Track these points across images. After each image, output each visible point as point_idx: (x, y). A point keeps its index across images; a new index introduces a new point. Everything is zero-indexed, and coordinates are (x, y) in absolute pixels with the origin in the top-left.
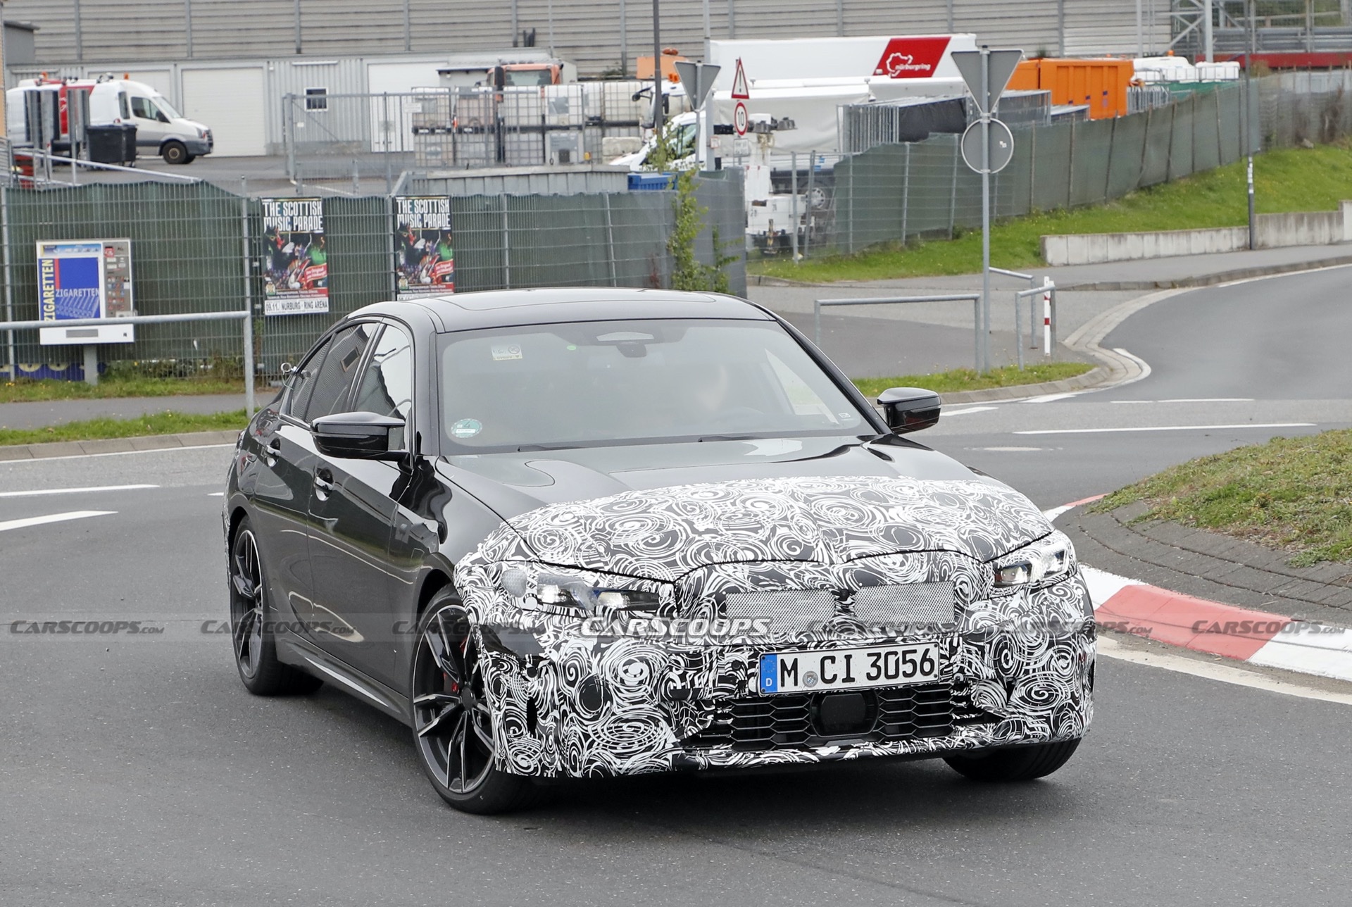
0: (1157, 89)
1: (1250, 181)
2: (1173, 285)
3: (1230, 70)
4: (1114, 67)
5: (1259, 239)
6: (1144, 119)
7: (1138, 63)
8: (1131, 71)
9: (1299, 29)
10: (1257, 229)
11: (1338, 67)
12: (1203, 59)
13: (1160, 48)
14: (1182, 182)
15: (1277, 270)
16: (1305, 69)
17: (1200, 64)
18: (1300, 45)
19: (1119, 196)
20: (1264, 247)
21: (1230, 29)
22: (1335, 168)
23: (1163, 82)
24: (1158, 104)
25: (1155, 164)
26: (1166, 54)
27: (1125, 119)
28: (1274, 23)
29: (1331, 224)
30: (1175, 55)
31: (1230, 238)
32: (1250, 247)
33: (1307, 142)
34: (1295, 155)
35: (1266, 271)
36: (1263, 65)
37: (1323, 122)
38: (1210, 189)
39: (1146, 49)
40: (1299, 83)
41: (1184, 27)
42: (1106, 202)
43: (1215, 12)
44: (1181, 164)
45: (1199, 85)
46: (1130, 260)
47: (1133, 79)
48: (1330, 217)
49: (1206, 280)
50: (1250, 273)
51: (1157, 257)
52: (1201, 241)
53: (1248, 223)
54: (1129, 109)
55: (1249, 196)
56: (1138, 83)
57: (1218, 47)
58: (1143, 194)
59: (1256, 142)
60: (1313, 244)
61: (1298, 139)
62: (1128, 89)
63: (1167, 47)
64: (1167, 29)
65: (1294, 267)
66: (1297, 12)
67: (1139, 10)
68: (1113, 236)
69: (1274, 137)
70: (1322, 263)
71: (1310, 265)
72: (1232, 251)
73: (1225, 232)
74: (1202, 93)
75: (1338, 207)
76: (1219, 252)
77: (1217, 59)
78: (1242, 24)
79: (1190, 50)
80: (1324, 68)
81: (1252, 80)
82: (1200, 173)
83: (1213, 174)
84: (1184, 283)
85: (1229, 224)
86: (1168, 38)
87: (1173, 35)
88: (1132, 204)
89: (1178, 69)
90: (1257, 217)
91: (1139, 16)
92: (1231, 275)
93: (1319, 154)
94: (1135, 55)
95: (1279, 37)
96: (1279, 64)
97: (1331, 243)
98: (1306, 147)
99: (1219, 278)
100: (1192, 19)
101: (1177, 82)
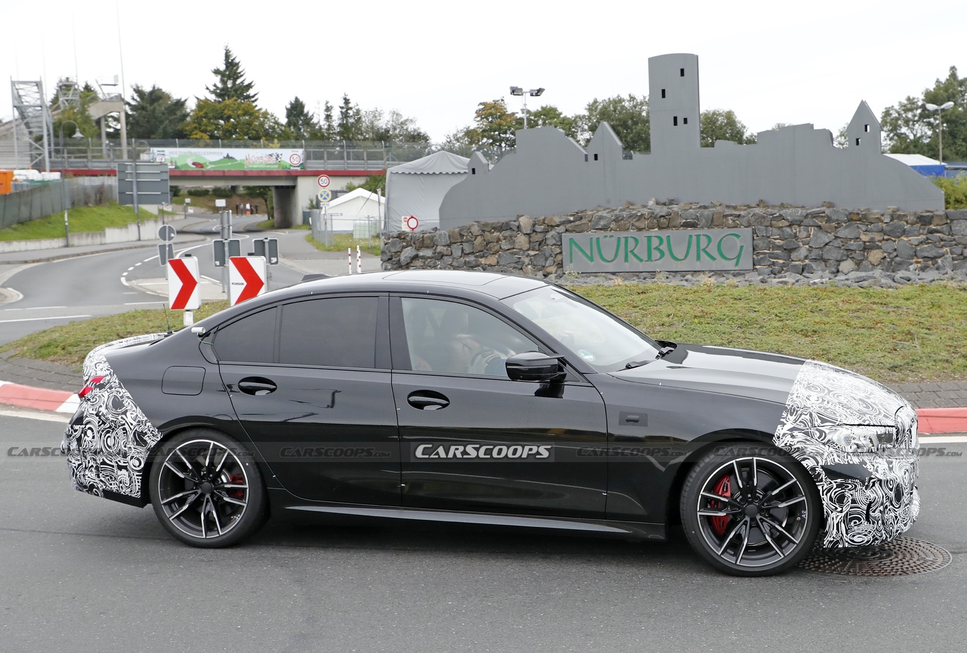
0: (25, 183)
1: (66, 220)
2: (34, 262)
3: (56, 176)
4: (5, 174)
5: (71, 242)
6: (19, 195)
7: (16, 172)
8: (12, 175)
9: (85, 160)
10: (70, 239)
11: (102, 175)
12: (45, 171)
13: (26, 166)
14: (37, 220)
15: (78, 255)
16: (88, 176)
17: (43, 173)
18: (86, 166)
19: (9, 226)
20: (73, 246)
21: (56, 160)
22: (102, 215)
23: (27, 180)
24: (25, 189)
25: (24, 212)
26: (28, 169)
27: (11, 195)
28: (75, 157)
29: (101, 237)
30: (33, 169)
31: (57, 243)
32: (67, 246)
33: (90, 205)
34: (85, 209)
35: (73, 255)
36: (71, 174)
37: (96, 196)
38: (49, 223)
39: (20, 166)
40: (87, 182)
41: (36, 158)
42: (3, 228)
43: (50, 153)
44: (36, 213)
45: (43, 181)
46: (14, 252)
47: (14, 178)
48: (100, 234)
49: (48, 260)
50: (67, 256)
51: (27, 251)
52: (46, 244)
53: (66, 236)
54: (13, 191)
55: (66, 226)
56: (16, 180)
57: (51, 167)
58: (20, 225)
59: (68, 204)
60: (93, 245)
61: (86, 203)
62: (12, 183)
63: (29, 166)
64: (29, 158)
65: (85, 254)
66: (84, 153)
67: (16, 150)
68: (7, 242)
69: (76, 203)
70: (97, 252)
71: (92, 253)
72: (59, 248)
73: (56, 240)
74: (44, 186)
75: (103, 230)
76: (53, 248)
77: (51, 171)
78: (60, 157)
79: (39, 167)
80: (96, 176)
81: (66, 180)
82: (45, 217)
83: (50, 217)
84: (38, 261)
85: (58, 237)
86: (29, 162)
87: (32, 161)
88: (15, 229)
89: (34, 175)
90: (69, 234)
91: (16, 153)
92: (58, 258)
93: (95, 209)
94: (15, 169)
95: (77, 163)
96: (77, 174)
97: (101, 244)
98: (89, 207)
99: (54, 259)
100: (40, 155)
101: (33, 180)
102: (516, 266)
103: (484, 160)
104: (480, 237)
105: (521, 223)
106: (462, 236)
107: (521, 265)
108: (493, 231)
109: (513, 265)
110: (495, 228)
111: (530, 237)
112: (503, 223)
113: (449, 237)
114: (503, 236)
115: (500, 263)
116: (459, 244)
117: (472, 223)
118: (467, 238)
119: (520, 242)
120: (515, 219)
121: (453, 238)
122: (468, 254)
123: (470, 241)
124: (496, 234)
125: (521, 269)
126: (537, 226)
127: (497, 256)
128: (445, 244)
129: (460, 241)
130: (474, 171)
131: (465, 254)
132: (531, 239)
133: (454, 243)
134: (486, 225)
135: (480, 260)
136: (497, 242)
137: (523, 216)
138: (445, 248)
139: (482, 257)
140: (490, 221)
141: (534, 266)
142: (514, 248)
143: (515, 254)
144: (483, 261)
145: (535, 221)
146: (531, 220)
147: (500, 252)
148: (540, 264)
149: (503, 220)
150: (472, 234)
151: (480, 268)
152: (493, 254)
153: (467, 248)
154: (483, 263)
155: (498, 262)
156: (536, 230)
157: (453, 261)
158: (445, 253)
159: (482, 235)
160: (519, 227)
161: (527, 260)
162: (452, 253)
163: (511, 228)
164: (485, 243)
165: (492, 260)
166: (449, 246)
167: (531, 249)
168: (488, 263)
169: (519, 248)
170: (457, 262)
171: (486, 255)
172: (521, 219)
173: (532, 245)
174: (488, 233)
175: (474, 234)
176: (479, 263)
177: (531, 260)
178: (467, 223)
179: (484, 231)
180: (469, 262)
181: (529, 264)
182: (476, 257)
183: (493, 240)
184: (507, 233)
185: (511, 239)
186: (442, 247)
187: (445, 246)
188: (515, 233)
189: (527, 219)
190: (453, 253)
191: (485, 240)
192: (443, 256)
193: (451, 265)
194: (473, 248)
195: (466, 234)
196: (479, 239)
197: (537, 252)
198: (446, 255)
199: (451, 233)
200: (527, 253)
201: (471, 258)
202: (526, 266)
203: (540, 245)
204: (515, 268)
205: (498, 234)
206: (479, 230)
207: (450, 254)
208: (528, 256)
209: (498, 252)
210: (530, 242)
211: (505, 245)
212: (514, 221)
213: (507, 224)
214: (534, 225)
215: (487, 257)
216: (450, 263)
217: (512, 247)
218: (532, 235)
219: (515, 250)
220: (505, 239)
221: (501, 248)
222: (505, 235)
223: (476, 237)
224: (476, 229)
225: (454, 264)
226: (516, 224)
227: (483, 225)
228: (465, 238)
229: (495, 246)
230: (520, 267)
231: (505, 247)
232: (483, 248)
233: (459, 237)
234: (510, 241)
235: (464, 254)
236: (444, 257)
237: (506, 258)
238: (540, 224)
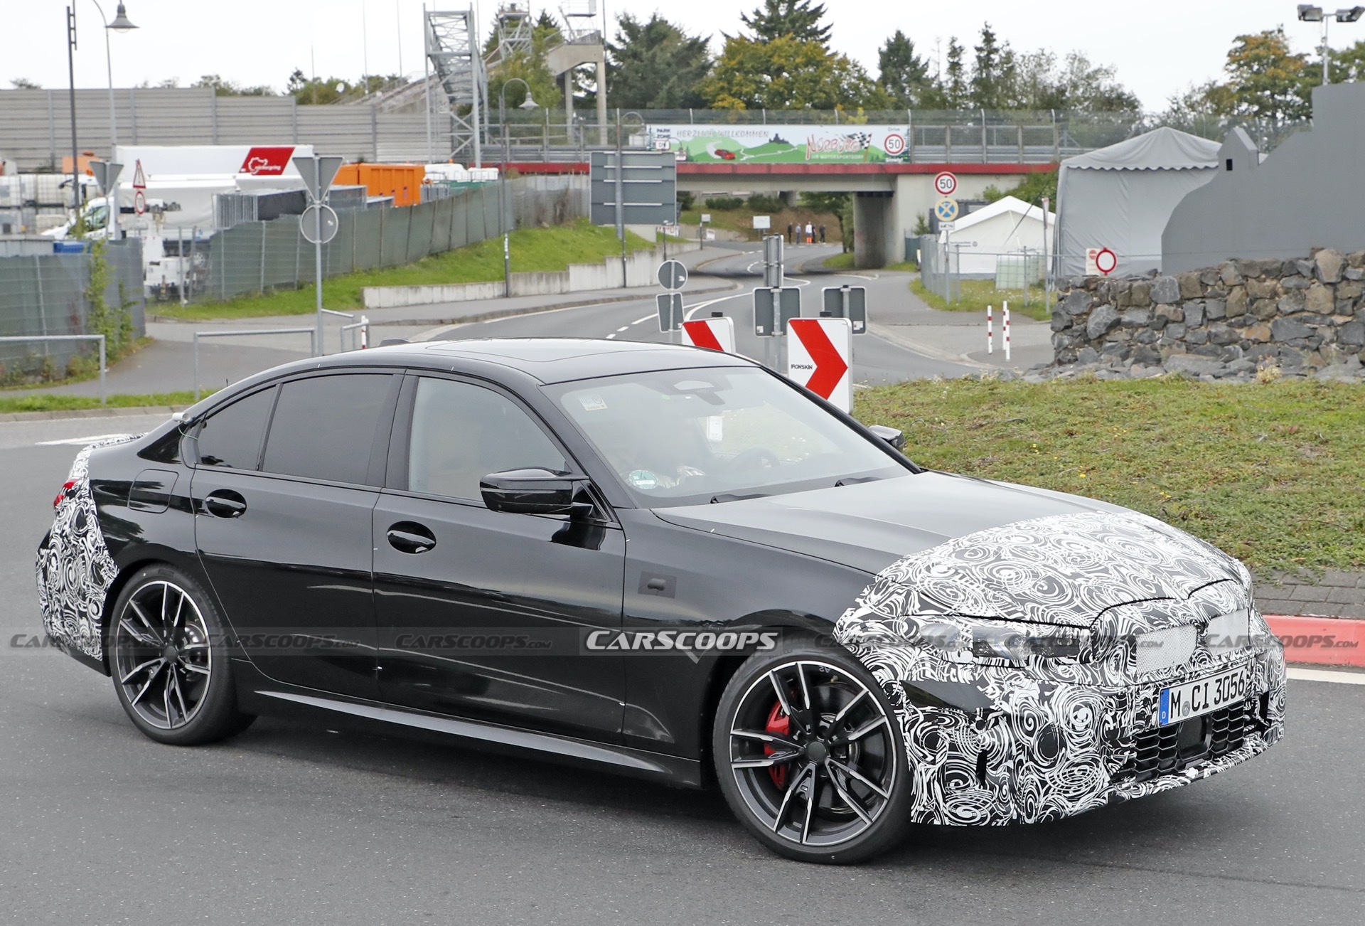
0: (442, 186)
1: (506, 250)
2: (453, 322)
3: (491, 174)
4: (411, 170)
5: (513, 290)
6: (433, 206)
7: (428, 168)
8: (423, 173)
9: (539, 146)
10: (511, 283)
11: (565, 173)
12: (474, 166)
13: (444, 158)
14: (460, 250)
15: (525, 311)
16: (542, 174)
17: (471, 169)
18: (540, 158)
19: (416, 260)
20: (516, 295)
21: (492, 146)
22: (564, 242)
23: (446, 182)
24: (442, 196)
25: (440, 239)
26: (448, 162)
27: (419, 206)
28: (522, 142)
29: (561, 280)
30: (454, 162)
31: (491, 290)
32: (507, 295)
33: (545, 224)
34: (537, 232)
35: (517, 312)
36: (515, 171)
37: (556, 211)
38: (479, 255)
39: (434, 158)
40: (539, 183)
41: (460, 143)
42: (406, 264)
43: (482, 134)
44: (459, 239)
45: (470, 183)
46: (423, 304)
47: (425, 179)
48: (561, 275)
49: (476, 319)
50: (507, 313)
51: (443, 302)
52: (473, 291)
53: (505, 278)
54: (422, 199)
55: (506, 261)
56: (428, 182)
57: (484, 158)
58: (432, 259)
59: (509, 222)
60: (549, 294)
61: (539, 222)
62: (421, 186)
63: (449, 157)
64: (449, 144)
65: (536, 309)
66: (536, 134)
67: (429, 131)
68: (411, 288)
69: (522, 221)
70: (555, 307)
71: (547, 308)
72: (494, 298)
73: (489, 285)
74: (472, 191)
75: (566, 268)
76: (485, 299)
77: (483, 166)
78: (499, 142)
79: (464, 159)
80: (556, 174)
81: (507, 181)
82: (472, 245)
83: (482, 245)
84: (460, 321)
85: (492, 279)
86: (449, 151)
87: (453, 148)
88: (424, 266)
89: (456, 172)
90: (511, 275)
91: (429, 135)
92: (493, 315)
93: (553, 232)
94: (427, 162)
95: (524, 151)
96: (526, 170)
97: (562, 293)
98: (544, 228)
99: (485, 317)
100: (466, 138)
101: (455, 181)
102: (1307, 343)
103: (1250, 145)
104: (1238, 288)
105: (1319, 264)
106: (1204, 286)
107: (1316, 341)
108: (1263, 276)
109: (1301, 342)
110: (1268, 273)
111: (1336, 290)
112: (1283, 263)
113: (1180, 286)
114: (1282, 287)
115: (1277, 338)
116: (1199, 301)
117: (1223, 262)
118: (1213, 289)
119: (1316, 299)
120: (1307, 256)
121: (1187, 289)
122: (1215, 320)
123: (1220, 295)
124: (1270, 283)
125: (1317, 349)
126: (1349, 269)
127: (1270, 325)
128: (1171, 301)
129: (1200, 295)
130: (1229, 164)
131: (1209, 320)
132: (1339, 294)
133: (1189, 299)
134: (1250, 266)
135: (1238, 331)
136: (1272, 298)
137: (1322, 249)
138: (1172, 308)
139: (1241, 326)
140: (1259, 259)
141: (1343, 344)
142: (1303, 310)
143: (1305, 321)
144: (1243, 333)
145: (1346, 260)
146: (1339, 257)
147: (1277, 318)
148: (1355, 341)
149: (1284, 257)
150: (1224, 284)
151: (1237, 346)
152: (1263, 320)
153: (1214, 309)
154: (1243, 336)
155: (1272, 336)
156: (1348, 276)
157: (1186, 331)
158: (1172, 317)
159: (1242, 285)
160: (1314, 270)
161: (1328, 334)
162: (1184, 317)
163: (1299, 273)
164: (1248, 299)
165: (1262, 332)
166: (1179, 304)
167: (1338, 311)
168: (1253, 338)
169: (1314, 309)
170: (1193, 334)
171: (1249, 323)
172: (1319, 255)
173: (1339, 304)
174: (1254, 282)
175: (1228, 283)
176: (1235, 337)
177: (1336, 333)
178: (1214, 262)
179: (1246, 277)
180: (1216, 335)
181: (1332, 341)
182: (1230, 325)
183: (1263, 295)
184: (1292, 282)
185: (1298, 293)
186: (1167, 307)
187: (1171, 304)
188: (1306, 282)
189: (1330, 256)
190: (1188, 317)
191: (1247, 295)
192: (1167, 322)
193: (1182, 340)
194: (1225, 308)
195: (1212, 283)
196: (1237, 292)
197: (1349, 319)
198: (1174, 322)
199: (1183, 280)
200: (1328, 320)
201: (1221, 328)
202: (1327, 344)
203: (1355, 304)
204: (1304, 348)
205: (1274, 282)
206: (1236, 276)
207: (1181, 318)
208: (1331, 325)
209: (1273, 317)
210: (1335, 298)
211: (1286, 304)
212: (1306, 259)
213: (1292, 264)
214: (1344, 267)
215: (1251, 325)
216: (1179, 336)
217: (1301, 307)
218: (1339, 286)
219: (1305, 314)
220: (1286, 293)
221: (1278, 309)
222: (1287, 285)
223: (1231, 288)
224: (1230, 274)
225: (1188, 338)
226: (1310, 264)
227: (1245, 265)
228: (1209, 290)
229: (1266, 306)
230: (1314, 345)
231: (1286, 308)
232: (1244, 309)
233: (1199, 288)
234: (1296, 296)
235: (1207, 319)
236: (1169, 325)
237: (1288, 329)
238: (1357, 264)
